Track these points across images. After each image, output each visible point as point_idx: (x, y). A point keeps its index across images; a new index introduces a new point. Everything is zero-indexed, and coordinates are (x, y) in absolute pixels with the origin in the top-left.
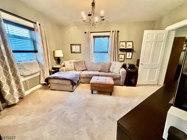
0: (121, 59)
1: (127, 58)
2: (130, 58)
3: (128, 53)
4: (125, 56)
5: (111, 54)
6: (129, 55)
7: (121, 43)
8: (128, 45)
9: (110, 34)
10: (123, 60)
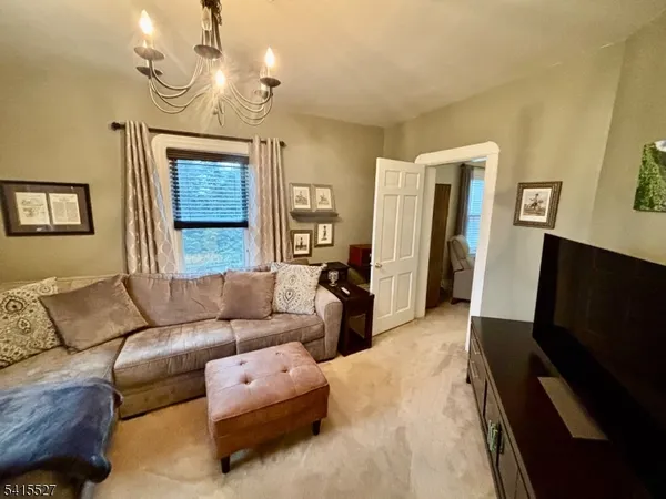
0: (301, 246)
1: (320, 242)
2: (329, 241)
3: (321, 227)
4: (313, 235)
5: (262, 231)
6: (325, 233)
7: (297, 190)
8: (319, 199)
9: (252, 149)
10: (307, 252)
